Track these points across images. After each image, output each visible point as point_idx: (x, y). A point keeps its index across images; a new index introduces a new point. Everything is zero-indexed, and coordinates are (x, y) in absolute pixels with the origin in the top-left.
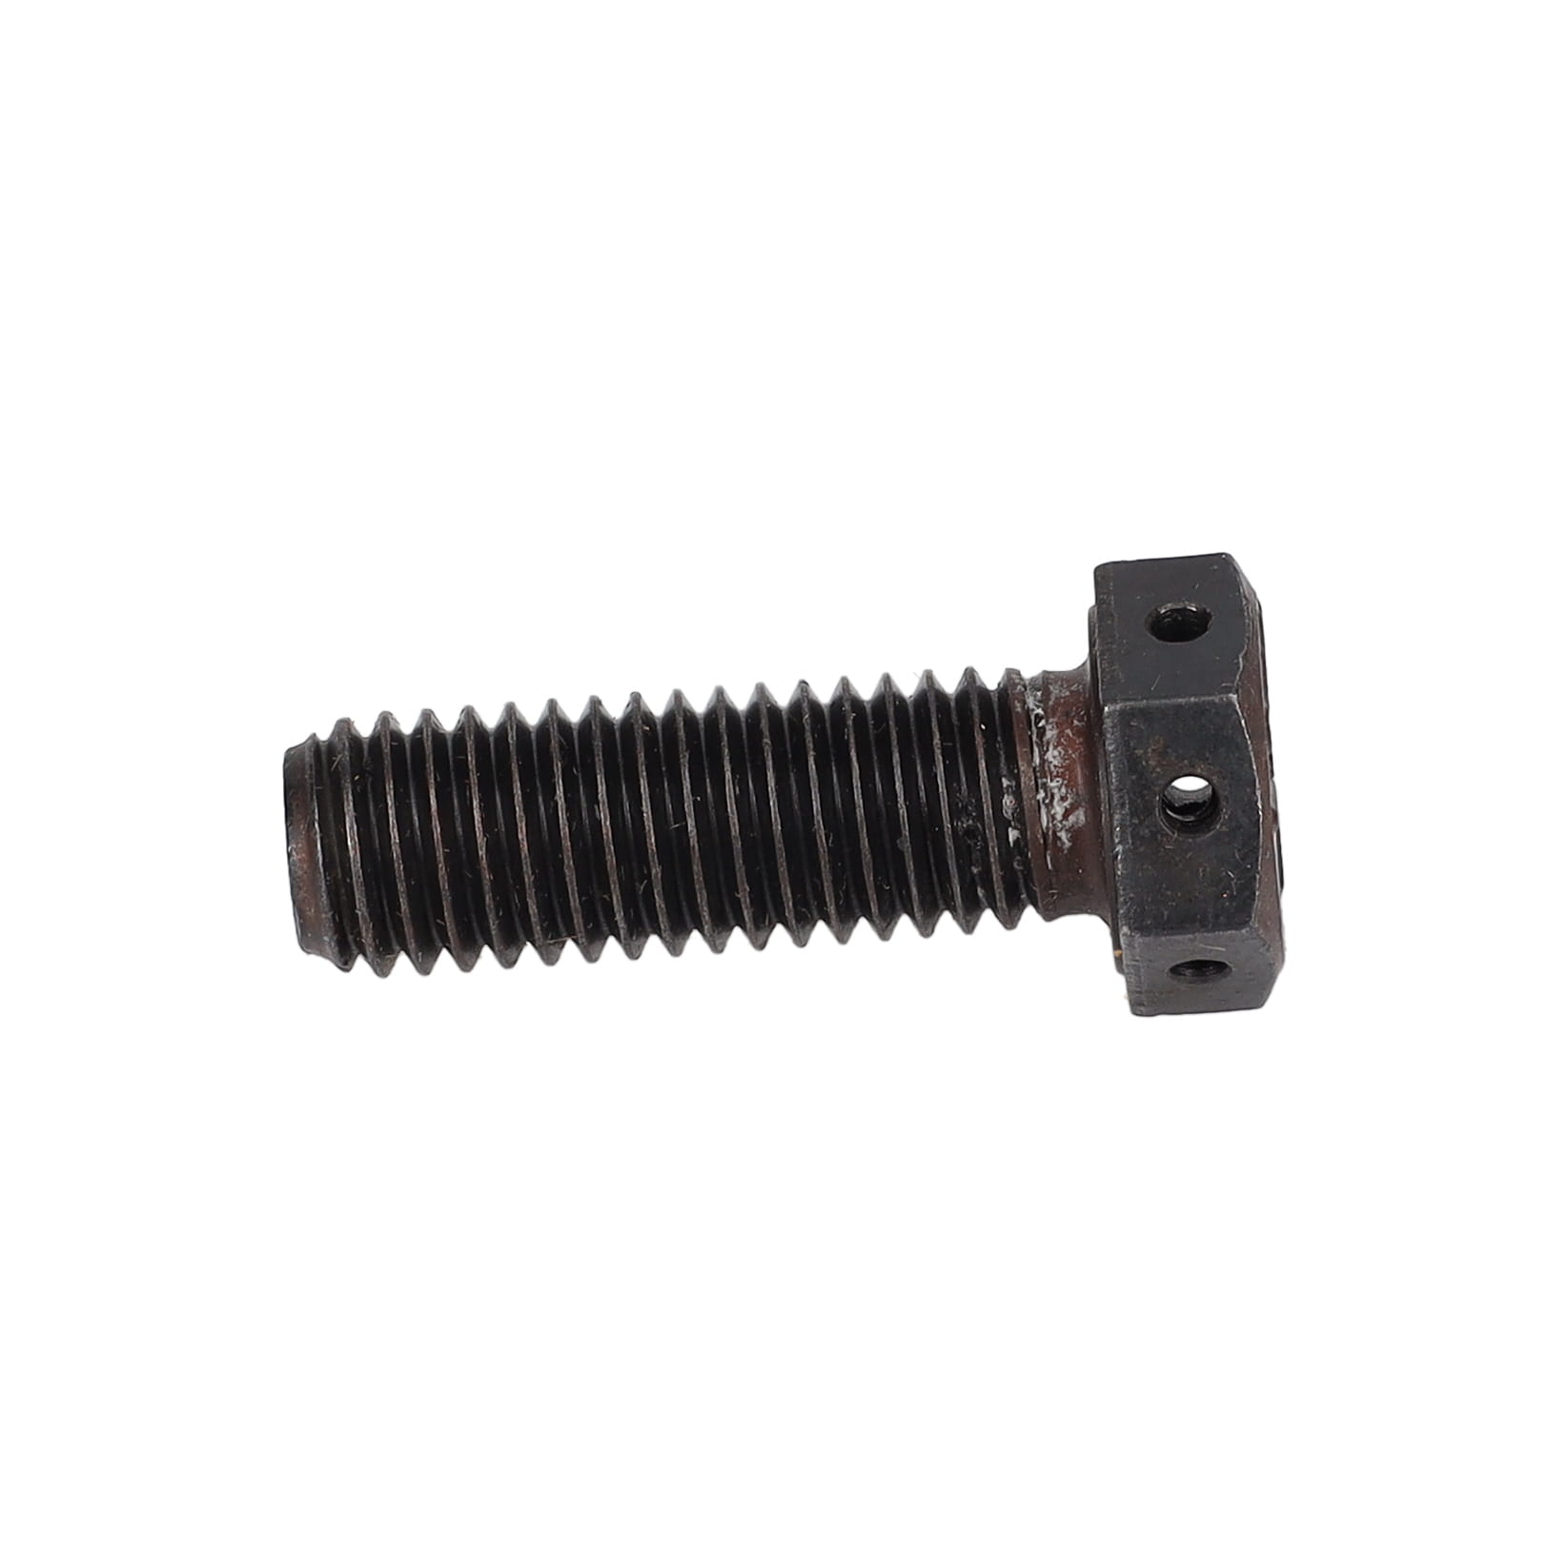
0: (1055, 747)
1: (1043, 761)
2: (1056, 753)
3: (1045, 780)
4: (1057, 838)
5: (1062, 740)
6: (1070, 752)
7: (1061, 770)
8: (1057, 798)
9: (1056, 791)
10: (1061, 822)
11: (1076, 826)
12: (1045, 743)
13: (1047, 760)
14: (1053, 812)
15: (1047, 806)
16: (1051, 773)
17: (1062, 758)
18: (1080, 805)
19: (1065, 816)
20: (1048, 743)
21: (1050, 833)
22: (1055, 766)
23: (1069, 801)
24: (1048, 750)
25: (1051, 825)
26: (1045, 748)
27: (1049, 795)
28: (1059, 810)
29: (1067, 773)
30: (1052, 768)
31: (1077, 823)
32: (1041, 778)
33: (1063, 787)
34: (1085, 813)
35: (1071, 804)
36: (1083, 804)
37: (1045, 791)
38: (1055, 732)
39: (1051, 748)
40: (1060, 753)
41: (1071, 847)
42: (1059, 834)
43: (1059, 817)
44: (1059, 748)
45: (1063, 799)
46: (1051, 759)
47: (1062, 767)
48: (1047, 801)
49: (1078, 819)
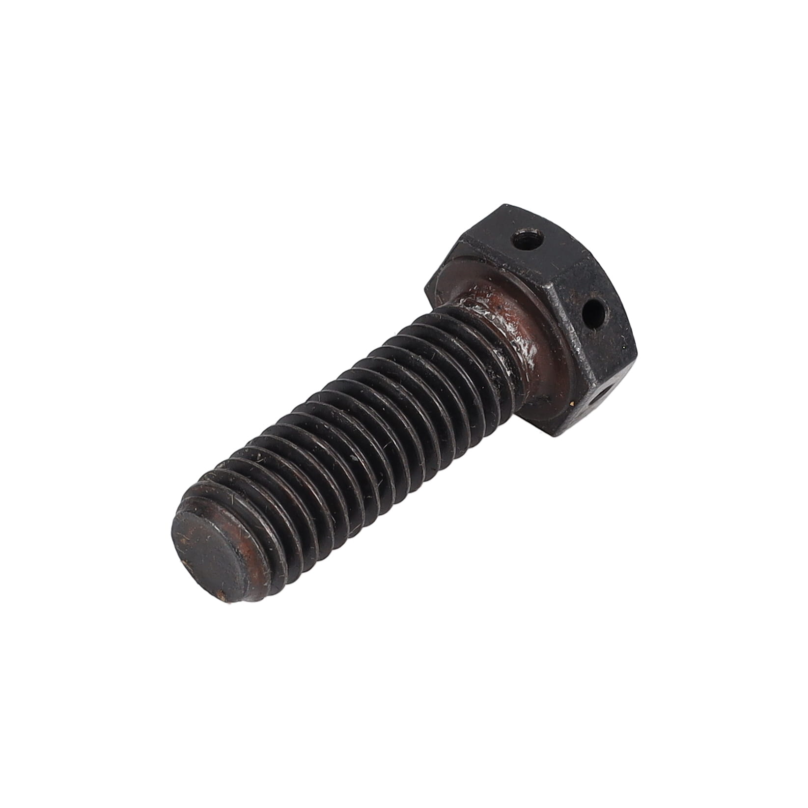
0: (508, 324)
1: (507, 333)
2: (510, 326)
3: (513, 341)
4: (528, 365)
5: (508, 319)
6: (515, 323)
7: (517, 333)
8: (522, 346)
9: (520, 343)
10: (527, 356)
11: (534, 354)
12: (502, 324)
13: (509, 331)
14: (523, 353)
15: (519, 352)
16: (514, 336)
17: (514, 327)
18: (532, 344)
19: (528, 352)
20: (504, 324)
21: (525, 363)
22: (514, 332)
23: (527, 344)
24: (506, 327)
25: (525, 360)
26: (504, 327)
27: (519, 346)
28: (525, 351)
29: (519, 332)
30: (513, 334)
31: (534, 353)
32: (511, 341)
33: (522, 340)
34: (536, 346)
35: (528, 346)
36: (533, 343)
37: (516, 346)
38: (502, 317)
39: (506, 325)
40: (511, 325)
41: (535, 366)
42: (529, 363)
43: (526, 354)
44: (509, 324)
45: (524, 345)
46: (510, 330)
47: (516, 331)
48: (519, 350)
49: (533, 351)
